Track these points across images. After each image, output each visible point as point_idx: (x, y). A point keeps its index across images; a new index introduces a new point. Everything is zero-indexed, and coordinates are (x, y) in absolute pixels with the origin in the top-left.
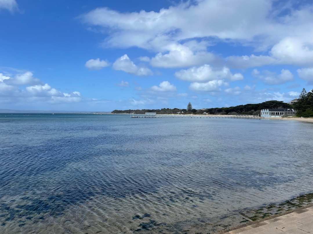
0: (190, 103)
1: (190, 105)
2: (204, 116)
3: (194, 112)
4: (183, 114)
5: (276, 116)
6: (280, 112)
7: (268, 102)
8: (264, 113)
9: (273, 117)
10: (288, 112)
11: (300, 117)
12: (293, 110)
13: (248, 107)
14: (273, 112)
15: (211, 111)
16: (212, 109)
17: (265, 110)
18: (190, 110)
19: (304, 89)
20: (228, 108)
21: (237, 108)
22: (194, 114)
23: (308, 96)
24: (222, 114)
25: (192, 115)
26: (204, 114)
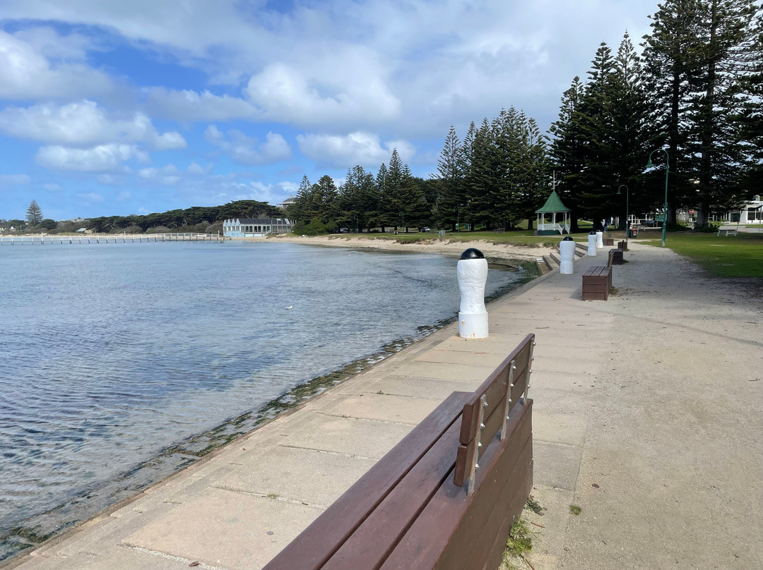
0: (34, 202)
1: (34, 209)
2: (81, 237)
3: (51, 227)
4: (13, 233)
5: (256, 235)
6: (262, 226)
7: (236, 203)
8: (229, 227)
9: (249, 236)
10: (277, 225)
11: (301, 234)
12: (286, 220)
13: (194, 214)
14: (249, 225)
15: (100, 225)
16: (104, 219)
17: (231, 221)
18: (37, 223)
19: (305, 177)
20: (145, 217)
21: (167, 216)
22: (50, 233)
23: (313, 192)
24: (132, 233)
25: (42, 236)
26: (80, 232)
